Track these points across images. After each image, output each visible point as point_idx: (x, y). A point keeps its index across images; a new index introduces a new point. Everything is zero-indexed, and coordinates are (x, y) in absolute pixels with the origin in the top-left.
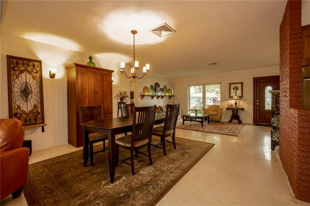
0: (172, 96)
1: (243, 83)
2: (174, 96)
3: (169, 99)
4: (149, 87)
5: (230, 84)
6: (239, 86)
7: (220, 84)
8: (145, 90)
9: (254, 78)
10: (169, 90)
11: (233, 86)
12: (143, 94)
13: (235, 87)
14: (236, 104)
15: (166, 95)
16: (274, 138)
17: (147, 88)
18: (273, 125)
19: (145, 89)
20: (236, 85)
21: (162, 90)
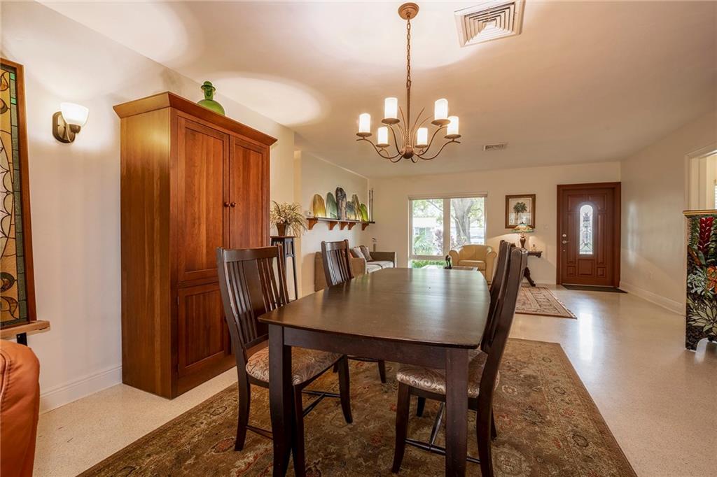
0: (370, 222)
1: (535, 195)
2: (374, 223)
3: (363, 229)
4: (324, 197)
5: (508, 198)
6: (528, 202)
7: (486, 196)
8: (317, 206)
9: (559, 187)
10: (361, 209)
11: (513, 203)
12: (312, 216)
13: (518, 204)
14: (523, 242)
15: (357, 219)
16: (695, 320)
17: (320, 198)
18: (693, 291)
19: (317, 201)
20: (521, 200)
21: (350, 207)
